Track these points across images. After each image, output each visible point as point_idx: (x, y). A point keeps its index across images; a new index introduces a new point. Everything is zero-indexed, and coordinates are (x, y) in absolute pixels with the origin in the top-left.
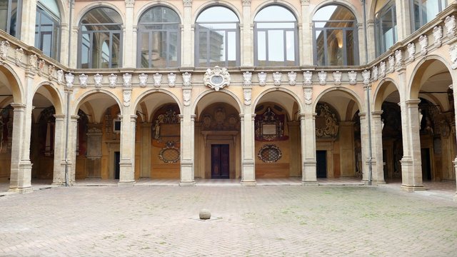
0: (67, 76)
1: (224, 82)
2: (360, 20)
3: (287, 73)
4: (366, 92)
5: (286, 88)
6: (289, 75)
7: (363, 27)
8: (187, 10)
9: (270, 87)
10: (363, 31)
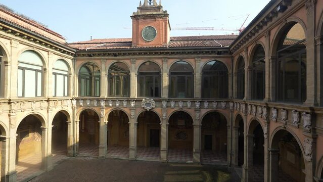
0: (73, 101)
1: (152, 106)
2: (230, 71)
3: (186, 101)
4: (231, 114)
5: (185, 110)
6: (187, 103)
7: (231, 75)
8: (133, 66)
9: (177, 109)
10: (231, 78)
